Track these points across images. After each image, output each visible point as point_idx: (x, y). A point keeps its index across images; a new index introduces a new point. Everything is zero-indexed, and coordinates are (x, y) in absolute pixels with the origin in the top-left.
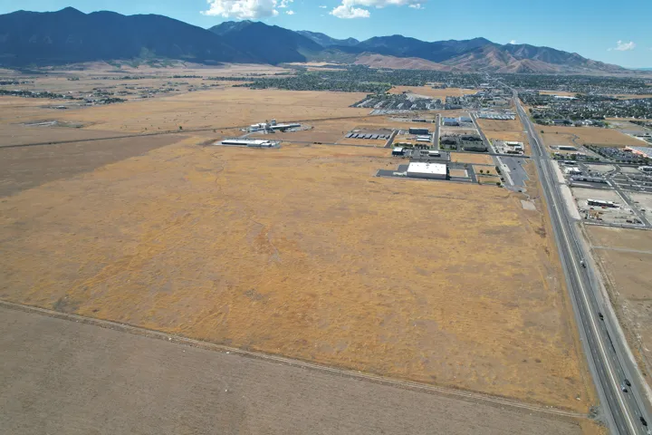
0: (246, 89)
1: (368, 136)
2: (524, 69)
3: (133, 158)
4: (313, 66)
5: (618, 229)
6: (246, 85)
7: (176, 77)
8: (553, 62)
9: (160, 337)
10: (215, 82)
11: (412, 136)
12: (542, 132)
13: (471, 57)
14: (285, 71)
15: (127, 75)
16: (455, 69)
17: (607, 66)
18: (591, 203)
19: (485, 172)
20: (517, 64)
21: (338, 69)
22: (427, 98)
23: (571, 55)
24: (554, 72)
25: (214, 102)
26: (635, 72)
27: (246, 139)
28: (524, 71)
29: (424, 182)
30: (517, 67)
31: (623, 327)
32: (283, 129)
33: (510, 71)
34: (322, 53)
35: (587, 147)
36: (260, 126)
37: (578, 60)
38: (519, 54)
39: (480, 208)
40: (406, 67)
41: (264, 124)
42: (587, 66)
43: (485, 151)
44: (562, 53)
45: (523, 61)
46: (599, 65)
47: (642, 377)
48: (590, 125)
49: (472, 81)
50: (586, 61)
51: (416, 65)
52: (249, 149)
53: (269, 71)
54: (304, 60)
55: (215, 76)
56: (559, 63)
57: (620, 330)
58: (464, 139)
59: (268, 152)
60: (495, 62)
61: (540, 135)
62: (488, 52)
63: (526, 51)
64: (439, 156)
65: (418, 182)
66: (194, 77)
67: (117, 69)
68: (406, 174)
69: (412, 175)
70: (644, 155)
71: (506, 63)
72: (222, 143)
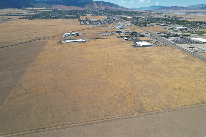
2: (106, 9)
4: (39, 9)
13: (89, 5)
14: (29, 11)
16: (87, 9)
17: (124, 8)
18: (189, 48)
23: (114, 4)
24: (113, 10)
26: (130, 9)
30: (104, 8)
32: (77, 34)
33: (102, 9)
36: (67, 34)
37: (117, 6)
42: (119, 8)
43: (144, 36)
44: (112, 4)
45: (105, 6)
46: (122, 7)
50: (118, 6)
51: (74, 8)
53: (25, 12)
54: (33, 7)
56: (112, 6)
58: (133, 33)
60: (97, 7)
63: (103, 3)
64: (137, 39)
68: (141, 46)
69: (143, 46)
70: (176, 34)
71: (100, 7)
72: (67, 42)
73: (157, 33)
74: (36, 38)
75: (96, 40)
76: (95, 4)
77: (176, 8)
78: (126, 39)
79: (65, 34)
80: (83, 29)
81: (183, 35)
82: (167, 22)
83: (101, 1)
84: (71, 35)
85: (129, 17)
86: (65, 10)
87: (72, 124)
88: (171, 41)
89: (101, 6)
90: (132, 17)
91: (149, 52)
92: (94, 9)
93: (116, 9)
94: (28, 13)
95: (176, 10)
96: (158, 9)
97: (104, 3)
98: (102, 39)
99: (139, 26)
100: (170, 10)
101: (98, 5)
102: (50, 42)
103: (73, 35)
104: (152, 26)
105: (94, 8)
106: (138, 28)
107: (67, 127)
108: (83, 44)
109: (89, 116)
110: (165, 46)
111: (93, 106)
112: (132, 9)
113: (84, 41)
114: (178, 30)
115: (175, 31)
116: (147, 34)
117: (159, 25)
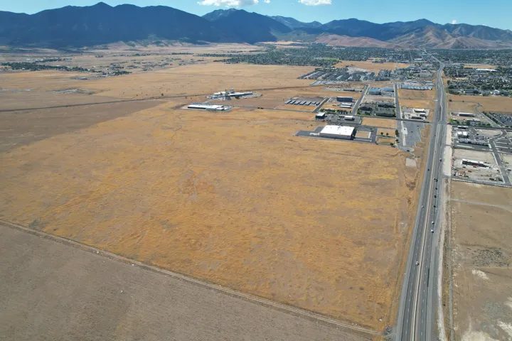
0: (223, 64)
1: (302, 103)
2: (457, 46)
3: (119, 118)
4: (282, 44)
5: (478, 185)
6: (224, 61)
7: (174, 54)
8: (486, 38)
9: (92, 251)
10: (201, 58)
11: (339, 103)
12: (451, 101)
13: (413, 36)
14: (259, 48)
15: (137, 52)
18: (465, 163)
19: (385, 134)
20: (453, 41)
21: (300, 47)
22: (364, 71)
24: (486, 47)
25: (195, 75)
27: (207, 104)
29: (333, 141)
30: (452, 44)
31: (445, 266)
32: (237, 97)
33: (446, 47)
34: (290, 34)
35: (485, 114)
36: (221, 94)
38: (456, 32)
39: (369, 164)
40: (357, 45)
41: (224, 93)
43: (393, 116)
45: (459, 38)
47: (440, 307)
48: (497, 94)
49: (408, 56)
51: (366, 42)
52: (207, 112)
53: (246, 49)
54: (274, 39)
55: (203, 53)
57: (440, 269)
58: (380, 106)
59: (220, 115)
60: (433, 40)
61: (447, 104)
62: (428, 31)
63: (463, 30)
64: (353, 119)
65: (326, 141)
66: (187, 54)
67: (132, 48)
68: (319, 135)
71: (443, 40)
72: (188, 107)
76: (430, 34)
84: (227, 97)
94: (250, 51)
99: (452, 92)
101: (439, 35)
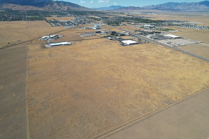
2: (68, 9)
12: (120, 28)
13: (49, 5)
16: (48, 10)
17: (86, 8)
23: (76, 4)
26: (92, 9)
28: (69, 10)
30: (66, 8)
33: (64, 10)
37: (78, 6)
42: (81, 8)
43: (124, 35)
44: (73, 4)
45: (67, 6)
46: (84, 7)
50: (80, 6)
51: (32, 8)
56: (74, 7)
60: (58, 7)
63: (63, 3)
68: (129, 44)
69: (130, 44)
70: (149, 31)
71: (61, 7)
72: (51, 46)
73: (134, 32)
74: (9, 43)
75: (81, 42)
76: (55, 4)
77: (134, 8)
78: (110, 39)
79: (44, 37)
80: (59, 31)
81: (156, 33)
82: (135, 21)
83: (61, 1)
84: (51, 38)
85: (97, 17)
86: (21, 10)
87: (120, 127)
88: (150, 38)
89: (63, 6)
90: (99, 17)
91: (139, 49)
92: (55, 10)
93: (79, 10)
95: (134, 10)
96: (119, 9)
97: (65, 3)
98: (87, 41)
99: (113, 25)
100: (129, 10)
101: (59, 5)
102: (31, 47)
103: (53, 37)
104: (124, 25)
105: (54, 8)
106: (114, 28)
107: (118, 132)
108: (70, 47)
109: (130, 116)
110: (148, 43)
111: (127, 106)
112: (94, 10)
113: (70, 43)
114: (149, 28)
115: (146, 29)
116: (125, 33)
117: (130, 24)
